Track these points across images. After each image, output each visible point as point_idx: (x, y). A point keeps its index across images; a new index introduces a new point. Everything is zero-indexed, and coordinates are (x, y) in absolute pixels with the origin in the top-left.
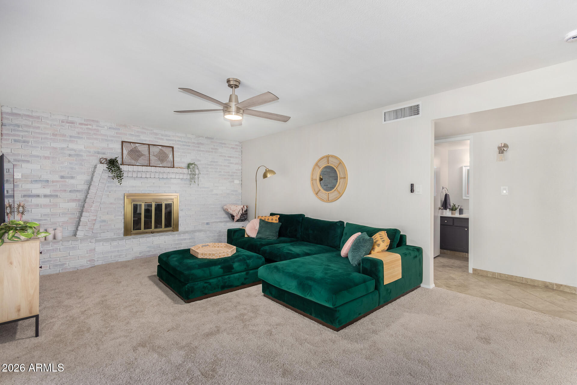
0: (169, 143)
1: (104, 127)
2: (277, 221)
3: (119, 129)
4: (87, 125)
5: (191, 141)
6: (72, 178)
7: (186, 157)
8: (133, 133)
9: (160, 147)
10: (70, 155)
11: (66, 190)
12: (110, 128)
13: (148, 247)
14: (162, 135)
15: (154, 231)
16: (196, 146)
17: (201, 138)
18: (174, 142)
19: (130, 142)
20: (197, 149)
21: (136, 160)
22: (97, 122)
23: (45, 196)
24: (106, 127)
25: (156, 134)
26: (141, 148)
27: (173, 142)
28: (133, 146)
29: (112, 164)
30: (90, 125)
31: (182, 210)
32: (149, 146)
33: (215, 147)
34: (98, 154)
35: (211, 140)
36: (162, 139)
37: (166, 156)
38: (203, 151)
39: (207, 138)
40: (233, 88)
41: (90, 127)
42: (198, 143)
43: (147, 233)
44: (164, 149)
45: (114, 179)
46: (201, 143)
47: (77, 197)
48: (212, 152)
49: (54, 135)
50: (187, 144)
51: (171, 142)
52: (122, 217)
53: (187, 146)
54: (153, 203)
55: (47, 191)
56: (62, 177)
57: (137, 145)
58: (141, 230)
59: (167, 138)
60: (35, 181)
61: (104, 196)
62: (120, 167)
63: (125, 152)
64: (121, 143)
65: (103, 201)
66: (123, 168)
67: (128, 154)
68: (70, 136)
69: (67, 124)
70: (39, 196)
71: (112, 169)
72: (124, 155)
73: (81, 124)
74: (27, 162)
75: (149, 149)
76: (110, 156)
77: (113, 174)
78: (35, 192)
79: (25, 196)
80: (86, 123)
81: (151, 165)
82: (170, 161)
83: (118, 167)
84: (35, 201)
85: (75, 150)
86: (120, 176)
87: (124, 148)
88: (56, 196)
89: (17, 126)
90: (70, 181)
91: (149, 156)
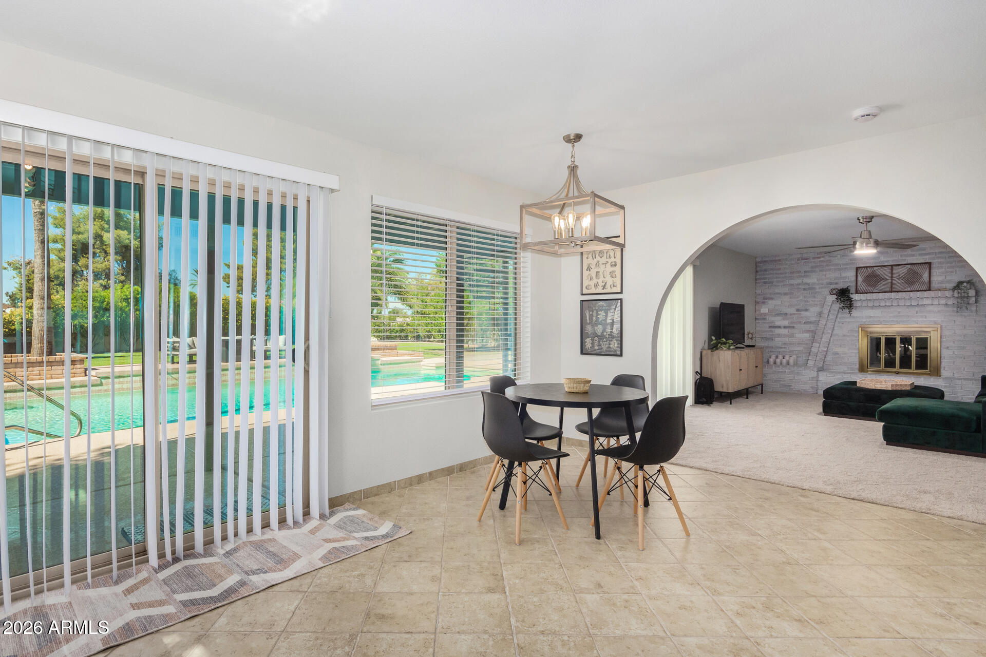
0: (923, 258)
1: (837, 256)
4: (819, 258)
6: (806, 310)
9: (909, 266)
10: (804, 289)
11: (801, 322)
12: (843, 256)
15: (899, 371)
18: (933, 256)
19: (867, 267)
21: (874, 286)
23: (785, 327)
24: (839, 256)
26: (881, 272)
27: (930, 256)
28: (869, 271)
29: (843, 293)
30: (823, 257)
31: (947, 348)
34: (832, 285)
36: (913, 256)
37: (919, 276)
41: (822, 259)
43: (888, 372)
44: (915, 268)
45: (844, 309)
47: (810, 328)
49: (792, 273)
51: (927, 257)
52: (858, 352)
54: (897, 335)
55: (786, 323)
56: (798, 310)
57: (875, 268)
58: (880, 368)
59: (920, 252)
60: (778, 314)
61: (836, 328)
62: (851, 296)
63: (860, 279)
64: (855, 270)
65: (835, 332)
66: (855, 297)
67: (864, 281)
68: (805, 272)
69: (802, 261)
70: (780, 327)
71: (842, 299)
72: (859, 283)
73: (814, 258)
74: (772, 299)
75: (892, 271)
76: (842, 286)
77: (842, 305)
78: (777, 324)
79: (770, 327)
80: (818, 256)
81: (894, 290)
82: (923, 283)
83: (849, 297)
84: (777, 331)
85: (808, 284)
86: (851, 306)
87: (858, 274)
88: (793, 327)
89: (766, 270)
90: (804, 313)
91: (892, 279)
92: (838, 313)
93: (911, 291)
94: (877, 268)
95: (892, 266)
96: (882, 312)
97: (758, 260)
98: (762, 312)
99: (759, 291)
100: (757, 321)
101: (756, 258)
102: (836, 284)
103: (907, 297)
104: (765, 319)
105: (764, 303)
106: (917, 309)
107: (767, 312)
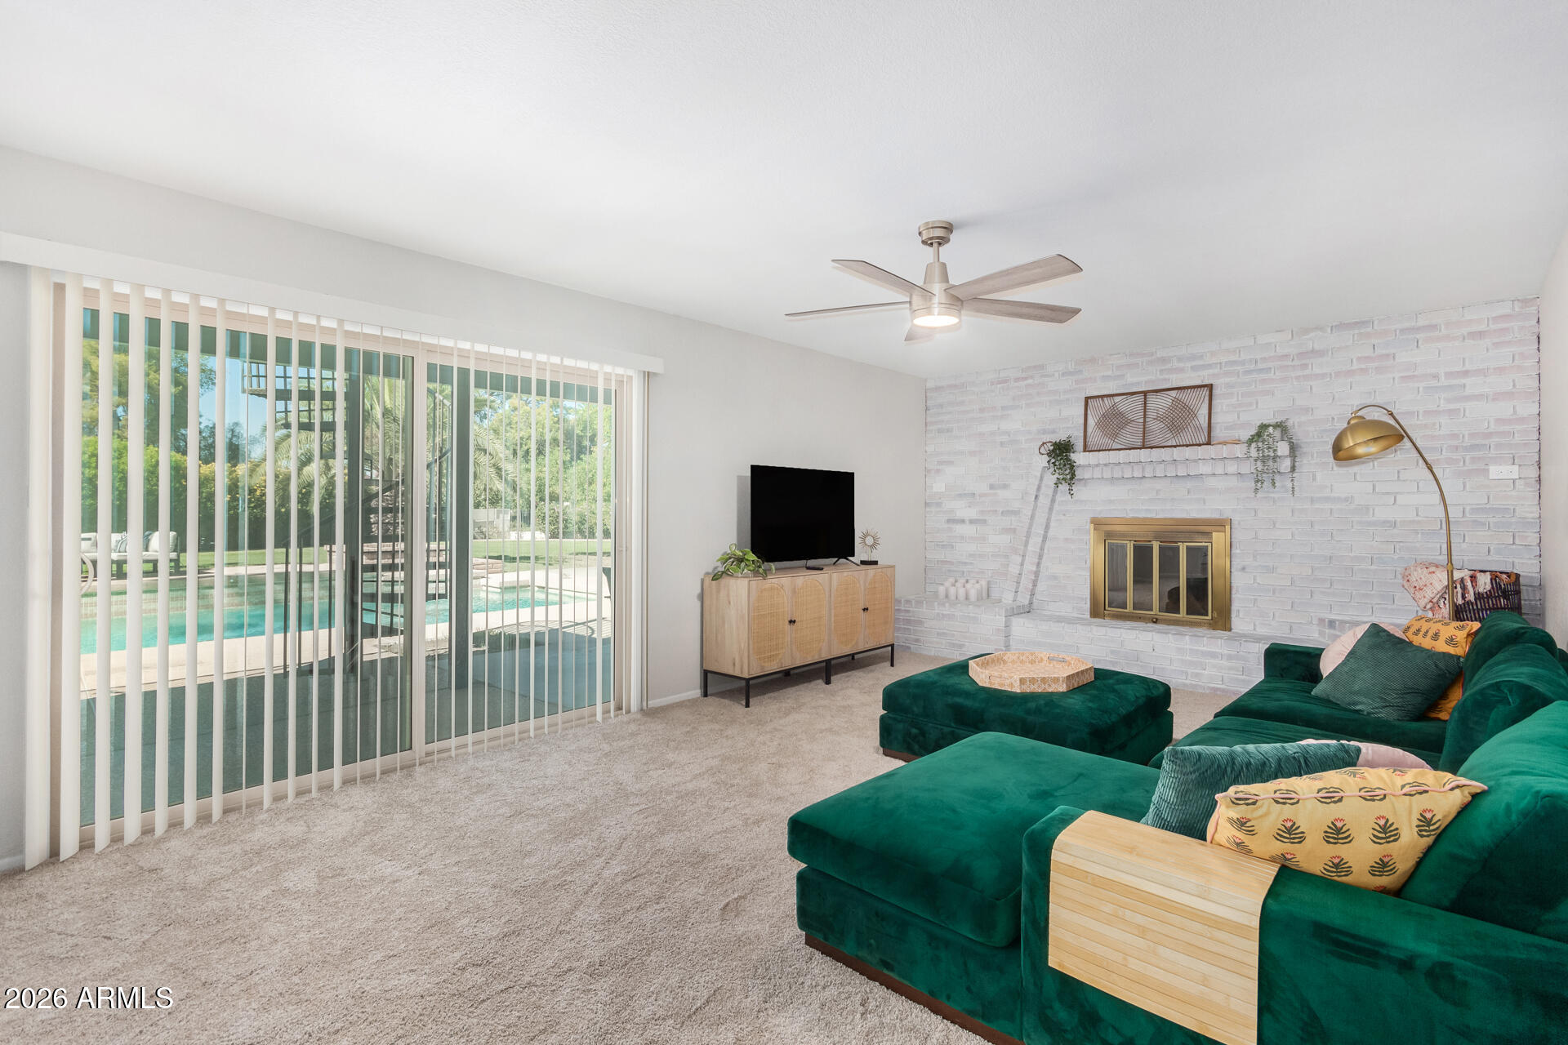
0: (1199, 376)
1: (1053, 375)
2: (1455, 646)
3: (1080, 372)
4: (1026, 379)
5: (1272, 354)
6: (1005, 487)
7: (1257, 407)
8: (1109, 373)
9: (1174, 393)
10: (1002, 444)
11: (996, 511)
12: (1063, 374)
13: (1112, 652)
14: (1180, 359)
15: (1156, 617)
16: (1294, 366)
17: (1312, 335)
18: (1216, 371)
19: (1102, 397)
20: (1299, 373)
21: (1114, 436)
22: (1042, 367)
23: (972, 522)
24: (1057, 374)
25: (1164, 360)
26: (1124, 405)
27: (1211, 371)
28: (1107, 404)
29: (1061, 452)
30: (1032, 377)
31: (1243, 569)
32: (1145, 396)
33: (1378, 351)
34: (1043, 434)
35: (1357, 331)
36: (1181, 370)
37: (1191, 413)
38: (1323, 376)
39: (1342, 326)
40: (935, 245)
41: (1030, 381)
42: (1301, 355)
43: (1139, 618)
44: (1182, 396)
45: (1060, 485)
46: (1313, 351)
47: (1011, 525)
48: (1364, 371)
49: (982, 410)
50: (1260, 366)
51: (1205, 373)
52: (1087, 574)
53: (1261, 371)
54: (1154, 543)
55: (972, 513)
56: (992, 487)
57: (1117, 399)
58: (1126, 608)
59: (1194, 363)
60: (960, 495)
61: (1052, 524)
62: (1073, 456)
63: (1091, 422)
64: (1083, 403)
65: (1051, 533)
66: (1079, 458)
67: (1098, 424)
68: (1002, 407)
69: (998, 386)
70: (963, 521)
71: (1057, 463)
72: (1090, 430)
73: (1017, 380)
74: (950, 463)
75: (1145, 403)
76: (1061, 436)
77: (1057, 476)
78: (959, 514)
79: (949, 521)
80: (1024, 375)
81: (1148, 444)
82: (1198, 428)
83: (1068, 459)
84: (960, 529)
85: (1008, 433)
86: (1072, 479)
87: (1089, 412)
88: (984, 522)
89: (941, 406)
90: (1002, 494)
91: (1145, 421)
92: (1055, 492)
93: (1175, 447)
94: (1120, 398)
95: (1145, 393)
96: (1129, 491)
97: (930, 384)
98: (935, 490)
99: (930, 449)
100: (928, 509)
101: (926, 380)
102: (1054, 432)
103: (1168, 458)
104: (939, 505)
105: (938, 471)
106: (1189, 484)
107: (944, 490)
